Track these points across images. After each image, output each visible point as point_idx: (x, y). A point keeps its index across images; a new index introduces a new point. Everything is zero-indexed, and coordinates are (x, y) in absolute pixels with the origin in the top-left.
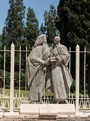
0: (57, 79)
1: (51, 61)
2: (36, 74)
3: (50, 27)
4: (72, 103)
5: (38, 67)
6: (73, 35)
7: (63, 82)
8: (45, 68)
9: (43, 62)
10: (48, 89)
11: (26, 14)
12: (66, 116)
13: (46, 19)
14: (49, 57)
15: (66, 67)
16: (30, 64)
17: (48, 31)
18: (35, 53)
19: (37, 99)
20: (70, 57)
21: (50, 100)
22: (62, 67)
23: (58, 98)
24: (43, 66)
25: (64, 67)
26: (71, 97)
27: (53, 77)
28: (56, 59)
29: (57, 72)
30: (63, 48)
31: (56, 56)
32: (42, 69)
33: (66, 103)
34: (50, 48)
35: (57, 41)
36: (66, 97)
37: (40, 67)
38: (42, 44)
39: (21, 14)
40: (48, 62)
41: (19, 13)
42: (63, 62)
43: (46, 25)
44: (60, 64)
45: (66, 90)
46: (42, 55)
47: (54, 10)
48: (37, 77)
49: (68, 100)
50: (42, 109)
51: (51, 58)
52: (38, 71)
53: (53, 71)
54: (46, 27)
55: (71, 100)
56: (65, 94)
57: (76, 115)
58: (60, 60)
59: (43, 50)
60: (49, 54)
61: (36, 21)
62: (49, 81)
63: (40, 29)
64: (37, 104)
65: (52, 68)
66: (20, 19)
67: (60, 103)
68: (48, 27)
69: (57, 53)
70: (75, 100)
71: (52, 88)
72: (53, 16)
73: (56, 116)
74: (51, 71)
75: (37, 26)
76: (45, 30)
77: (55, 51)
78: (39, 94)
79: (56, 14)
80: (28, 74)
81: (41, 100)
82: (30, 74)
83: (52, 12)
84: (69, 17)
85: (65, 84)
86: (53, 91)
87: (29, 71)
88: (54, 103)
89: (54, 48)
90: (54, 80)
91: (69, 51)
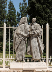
0: (34, 46)
1: (30, 34)
2: (20, 43)
3: (23, 13)
4: (44, 62)
5: (22, 38)
6: (39, 18)
7: (38, 48)
8: (26, 39)
9: (25, 35)
10: (28, 53)
11: (7, 5)
12: (41, 70)
13: (20, 8)
14: (29, 31)
15: (40, 38)
16: (16, 36)
17: (21, 16)
18: (19, 29)
19: (21, 59)
20: (42, 32)
21: (29, 60)
22: (37, 38)
23: (35, 58)
24: (25, 37)
25: (39, 38)
26: (43, 58)
27: (32, 45)
28: (33, 33)
29: (34, 41)
30: (38, 25)
31: (33, 31)
32: (24, 39)
33: (40, 62)
34: (29, 26)
35: (34, 21)
36: (40, 58)
37: (23, 38)
38: (24, 23)
39: (5, 5)
40: (28, 35)
41: (3, 4)
42: (38, 35)
43: (20, 12)
44: (36, 36)
45: (40, 53)
46: (24, 30)
47: (25, 2)
48: (21, 44)
49: (41, 60)
50: (25, 66)
51: (30, 32)
52: (22, 40)
53: (32, 41)
54: (21, 13)
55: (43, 60)
56: (40, 56)
57: (47, 70)
58: (36, 33)
59: (25, 27)
60: (29, 29)
61: (14, 9)
62: (29, 47)
63: (16, 14)
64: (21, 63)
65: (31, 39)
66: (4, 8)
67: (36, 62)
68: (22, 13)
69: (34, 29)
70: (46, 60)
71: (31, 52)
72: (25, 6)
73: (34, 70)
74: (30, 41)
75: (15, 13)
76: (20, 15)
77: (33, 28)
78: (22, 56)
79: (27, 5)
80: (15, 43)
81: (23, 60)
82: (16, 43)
83: (24, 3)
84: (36, 6)
85: (39, 49)
86: (31, 54)
87: (16, 41)
88: (32, 62)
89: (32, 26)
90: (32, 47)
91: (42, 27)
